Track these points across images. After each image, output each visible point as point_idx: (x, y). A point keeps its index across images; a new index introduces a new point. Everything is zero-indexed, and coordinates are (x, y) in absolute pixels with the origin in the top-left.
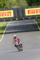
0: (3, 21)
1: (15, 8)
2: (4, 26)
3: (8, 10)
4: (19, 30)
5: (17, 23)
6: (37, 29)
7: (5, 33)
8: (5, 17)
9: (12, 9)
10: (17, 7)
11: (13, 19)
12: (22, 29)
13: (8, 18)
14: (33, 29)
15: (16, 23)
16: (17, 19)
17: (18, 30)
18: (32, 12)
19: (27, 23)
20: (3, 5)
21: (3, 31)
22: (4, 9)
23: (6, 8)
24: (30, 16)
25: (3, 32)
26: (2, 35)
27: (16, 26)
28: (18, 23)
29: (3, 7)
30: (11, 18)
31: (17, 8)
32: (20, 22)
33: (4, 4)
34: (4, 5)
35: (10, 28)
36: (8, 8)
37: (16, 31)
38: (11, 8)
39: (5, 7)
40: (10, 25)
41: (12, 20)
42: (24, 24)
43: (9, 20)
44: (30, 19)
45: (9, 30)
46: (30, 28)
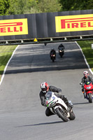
1: (31, 15)
2: (6, 54)
4: (41, 65)
5: (37, 48)
6: (83, 63)
9: (26, 16)
10: (37, 12)
11: (28, 40)
13: (16, 36)
14: (73, 64)
15: (32, 48)
16: (36, 40)
17: (38, 65)
20: (3, 7)
21: (2, 66)
22: (7, 14)
23: (12, 13)
24: (65, 34)
27: (34, 56)
30: (21, 36)
31: (37, 14)
32: (43, 47)
33: (5, 4)
34: (7, 6)
35: (18, 60)
36: (16, 14)
37: (32, 67)
38: (22, 13)
39: (8, 11)
40: (19, 53)
43: (18, 42)
46: (66, 61)
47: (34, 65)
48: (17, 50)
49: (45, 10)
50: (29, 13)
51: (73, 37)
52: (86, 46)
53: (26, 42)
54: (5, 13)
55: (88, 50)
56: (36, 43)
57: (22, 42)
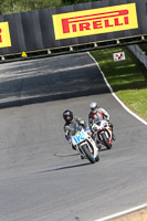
4: (36, 93)
5: (27, 67)
6: (101, 86)
10: (23, 11)
11: (11, 55)
12: (45, 92)
14: (86, 88)
15: (21, 68)
16: (24, 54)
17: (31, 94)
18: (77, 24)
19: (64, 67)
24: (70, 41)
27: (23, 80)
28: (31, 67)
31: (22, 14)
32: (37, 65)
37: (23, 98)
41: (6, 58)
42: (50, 71)
44: (72, 53)
46: (74, 84)
47: (25, 94)
49: (36, 5)
50: (10, 13)
51: (83, 45)
52: (104, 58)
53: (9, 59)
55: (108, 64)
56: (26, 59)
57: (3, 58)
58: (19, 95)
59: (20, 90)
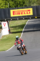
0: (22, 19)
1: (34, 6)
2: (23, 24)
3: (27, 8)
4: (39, 28)
5: (37, 21)
7: (24, 32)
8: (24, 15)
9: (32, 7)
10: (37, 5)
13: (27, 16)
15: (35, 21)
16: (36, 17)
17: (37, 28)
20: (22, 3)
22: (24, 7)
23: (25, 6)
25: (22, 31)
26: (21, 33)
29: (23, 5)
30: (30, 16)
34: (24, 3)
35: (29, 26)
36: (28, 6)
37: (35, 29)
38: (30, 6)
40: (29, 23)
41: (31, 18)
43: (28, 18)
45: (28, 29)
48: (28, 22)
54: (23, 6)
57: (30, 18)
58: (34, 28)
59: (34, 27)
